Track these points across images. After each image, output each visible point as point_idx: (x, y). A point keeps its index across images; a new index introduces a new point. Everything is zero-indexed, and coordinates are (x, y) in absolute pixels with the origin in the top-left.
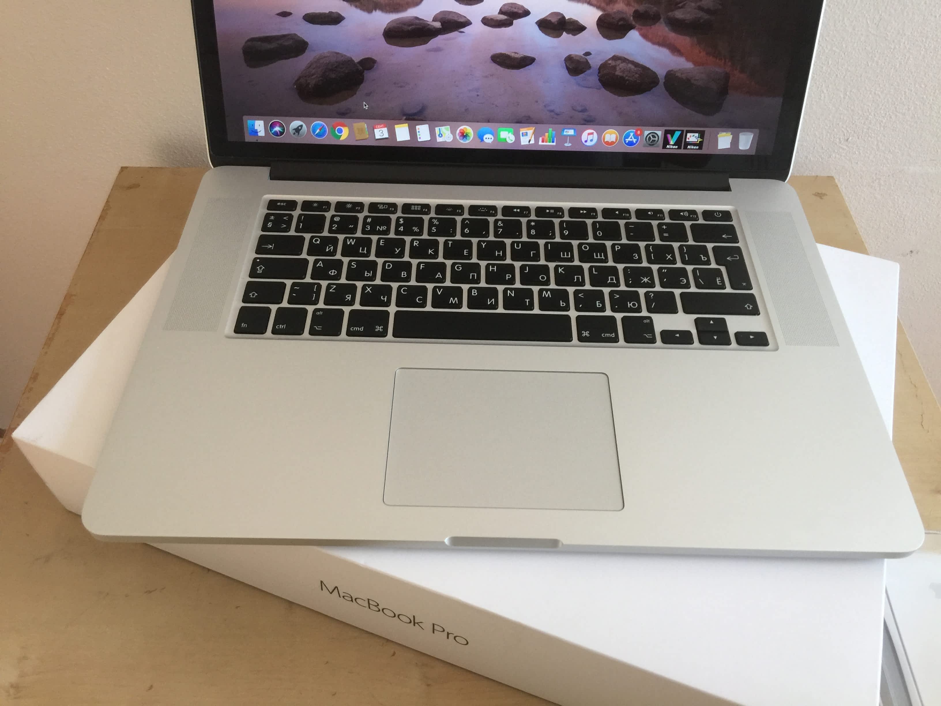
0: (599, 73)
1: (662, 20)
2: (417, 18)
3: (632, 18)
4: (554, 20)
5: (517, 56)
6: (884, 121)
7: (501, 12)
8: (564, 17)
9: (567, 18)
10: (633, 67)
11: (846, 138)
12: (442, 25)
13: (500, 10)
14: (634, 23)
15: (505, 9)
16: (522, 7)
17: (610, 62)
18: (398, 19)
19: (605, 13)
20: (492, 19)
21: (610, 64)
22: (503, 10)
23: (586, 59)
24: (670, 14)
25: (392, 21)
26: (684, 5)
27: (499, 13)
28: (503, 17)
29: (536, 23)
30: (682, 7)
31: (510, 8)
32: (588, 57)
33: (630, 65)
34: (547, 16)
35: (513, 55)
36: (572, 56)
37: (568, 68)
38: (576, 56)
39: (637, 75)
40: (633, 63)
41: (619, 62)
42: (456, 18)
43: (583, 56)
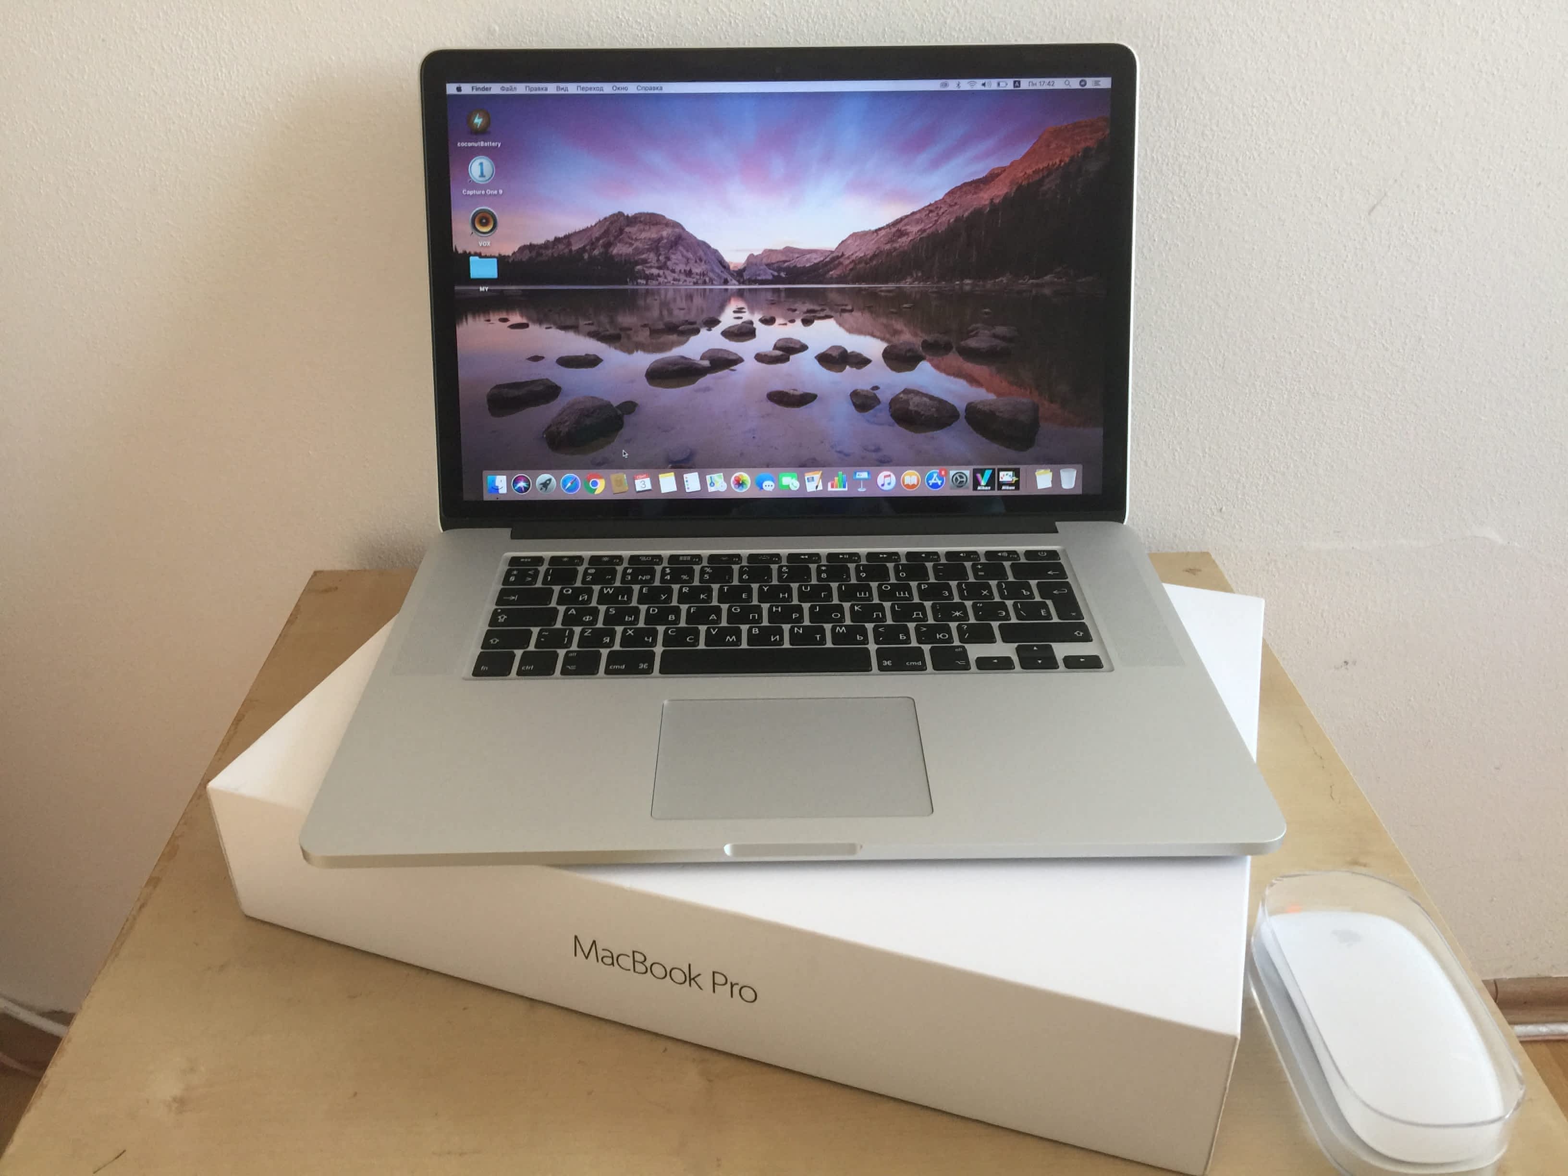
0: (890, 408)
1: (954, 349)
2: (683, 357)
3: (921, 349)
4: (835, 354)
5: (796, 393)
6: (1261, 483)
7: (776, 347)
8: (845, 351)
9: (849, 351)
10: (927, 400)
11: (1219, 508)
12: (711, 363)
13: (775, 345)
14: (924, 354)
15: (781, 344)
16: (799, 342)
17: (902, 396)
18: (663, 359)
19: (890, 345)
20: (766, 355)
21: (902, 398)
22: (777, 345)
23: (874, 394)
24: (963, 343)
25: (656, 361)
26: (977, 333)
27: (774, 349)
28: (778, 353)
29: (816, 357)
30: (974, 336)
31: (785, 344)
32: (875, 392)
33: (925, 399)
34: (827, 351)
35: (791, 392)
36: (858, 391)
37: (854, 404)
38: (863, 391)
39: (934, 409)
40: (926, 395)
41: (911, 395)
42: (726, 356)
43: (871, 391)
